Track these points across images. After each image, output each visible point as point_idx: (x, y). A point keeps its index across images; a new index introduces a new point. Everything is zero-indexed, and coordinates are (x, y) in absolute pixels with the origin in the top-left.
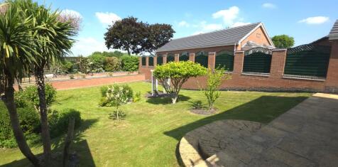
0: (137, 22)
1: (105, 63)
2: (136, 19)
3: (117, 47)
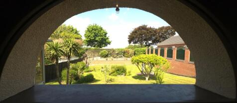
0: (147, 27)
1: (124, 53)
2: (147, 25)
3: (135, 43)
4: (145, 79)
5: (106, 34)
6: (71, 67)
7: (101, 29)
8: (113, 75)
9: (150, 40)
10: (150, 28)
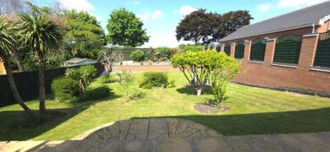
0: (206, 12)
1: (169, 53)
2: (205, 10)
3: (187, 39)
4: (196, 93)
5: (141, 25)
6: (67, 74)
7: (133, 16)
8: (146, 88)
9: (210, 35)
10: (211, 14)
